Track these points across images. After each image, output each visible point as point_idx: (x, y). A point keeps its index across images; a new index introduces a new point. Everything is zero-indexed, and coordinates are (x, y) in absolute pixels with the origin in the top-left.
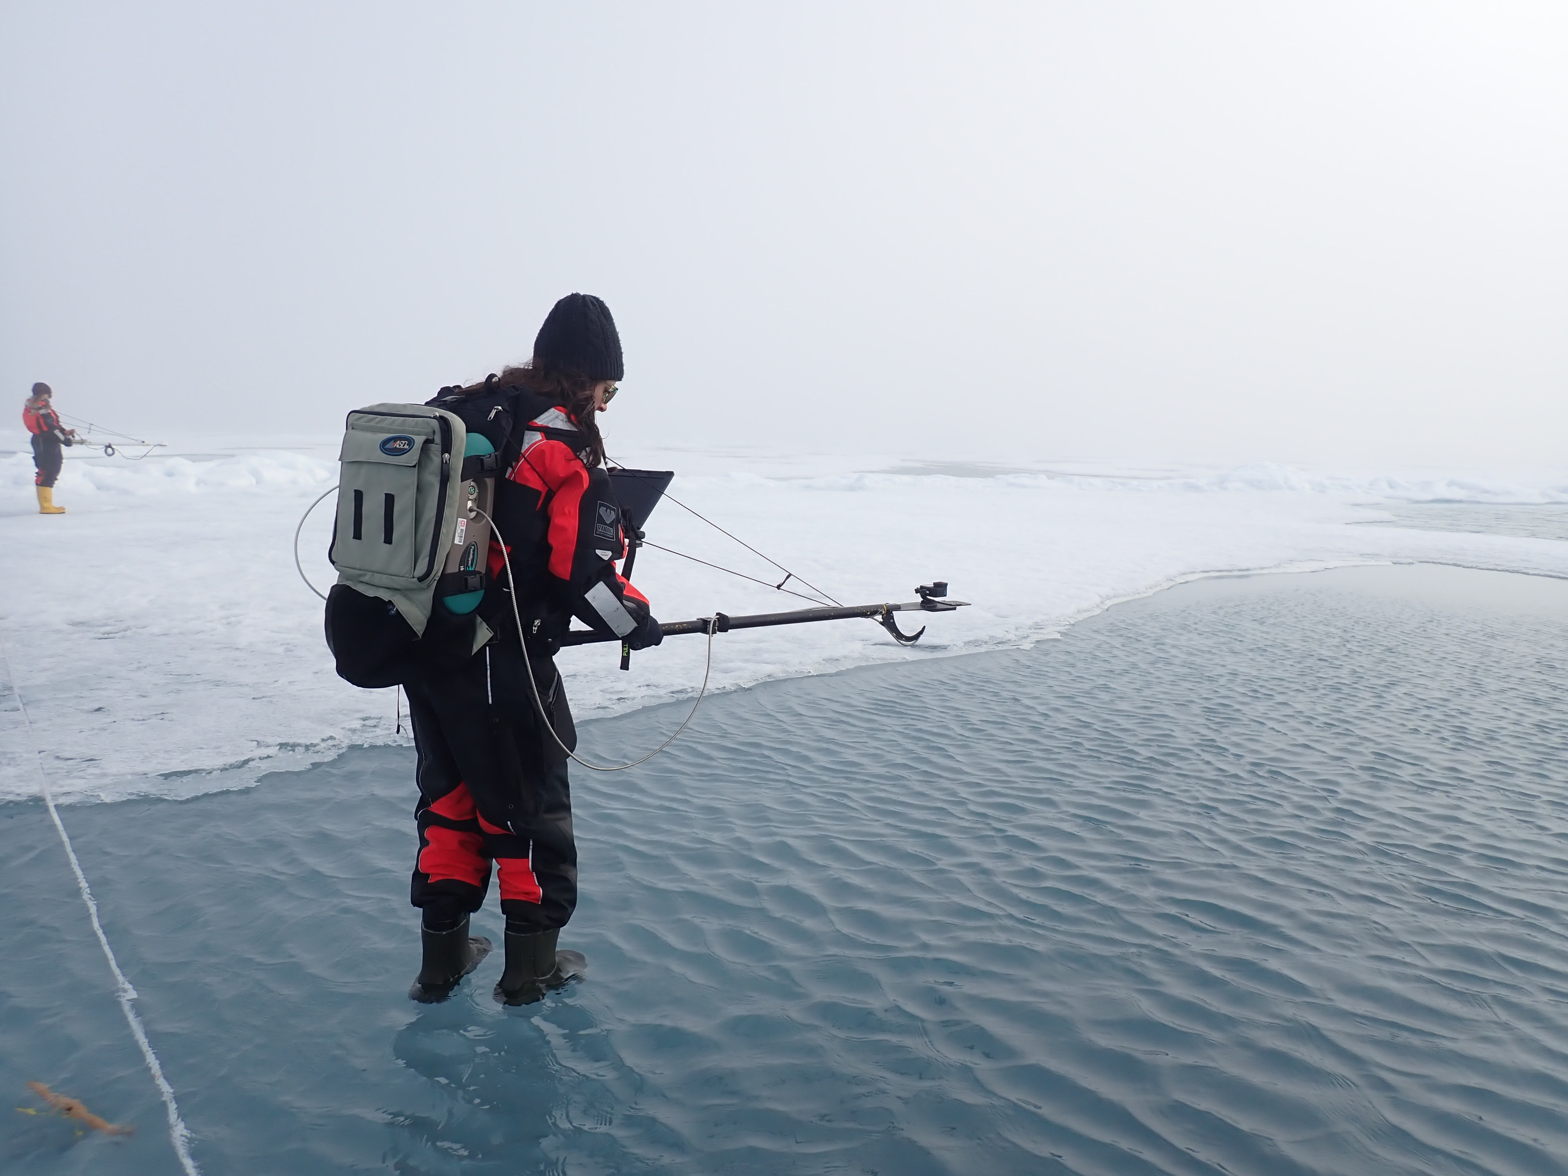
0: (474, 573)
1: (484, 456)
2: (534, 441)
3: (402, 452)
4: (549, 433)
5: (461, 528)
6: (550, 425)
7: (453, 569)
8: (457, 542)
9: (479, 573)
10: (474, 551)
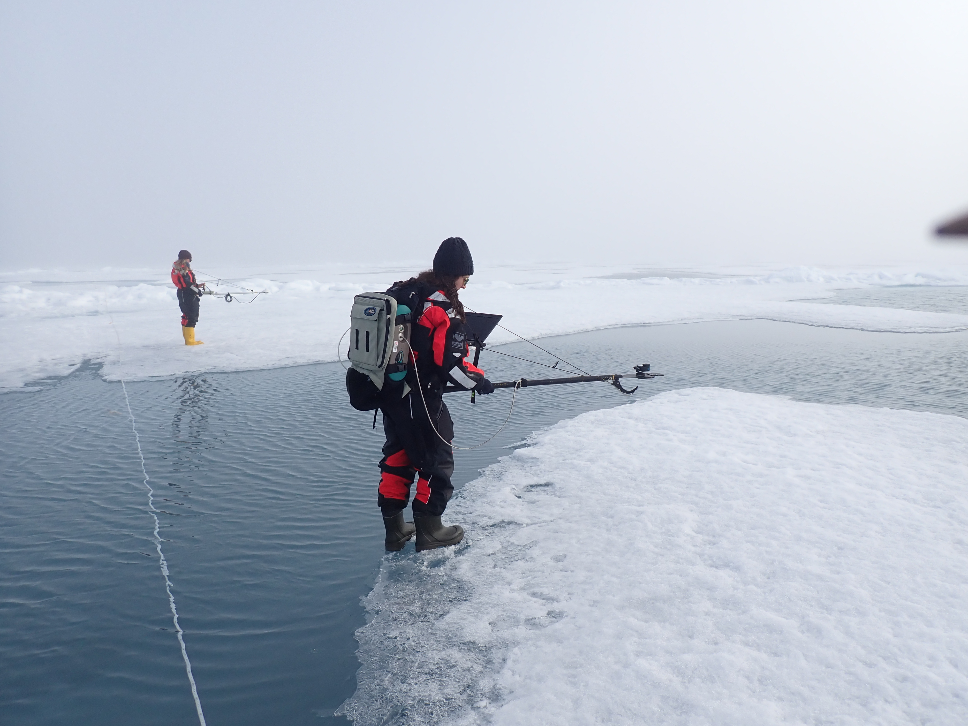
0: (402, 364)
1: (405, 314)
2: (428, 307)
3: (371, 314)
4: (435, 303)
5: (396, 345)
6: (435, 299)
7: (393, 362)
8: (394, 351)
9: (404, 363)
10: (402, 355)
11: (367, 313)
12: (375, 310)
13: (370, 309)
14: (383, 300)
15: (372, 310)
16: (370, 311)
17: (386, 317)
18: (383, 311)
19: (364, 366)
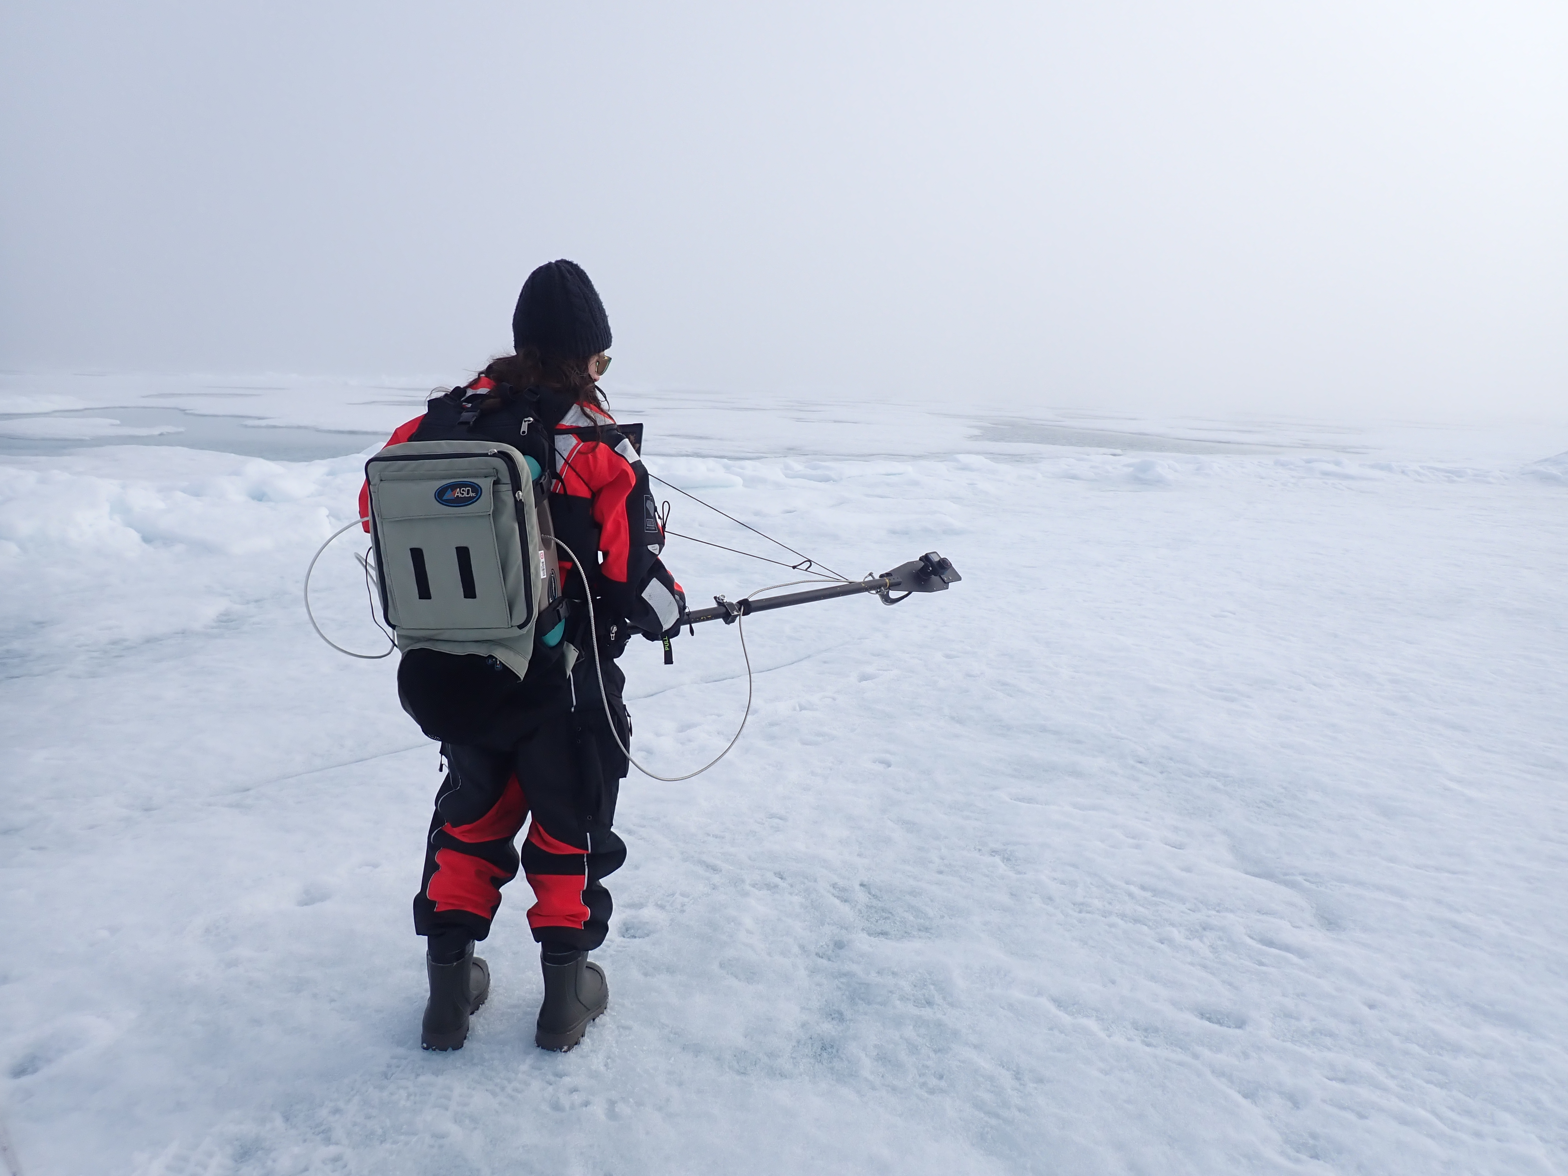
2: (572, 447)
3: (466, 501)
4: (581, 433)
5: (542, 561)
6: (578, 425)
7: (545, 603)
8: (542, 576)
10: (554, 580)
11: (446, 501)
12: (477, 489)
13: (453, 487)
14: (486, 455)
15: (463, 490)
16: (457, 493)
17: (513, 499)
18: (499, 484)
19: (460, 635)
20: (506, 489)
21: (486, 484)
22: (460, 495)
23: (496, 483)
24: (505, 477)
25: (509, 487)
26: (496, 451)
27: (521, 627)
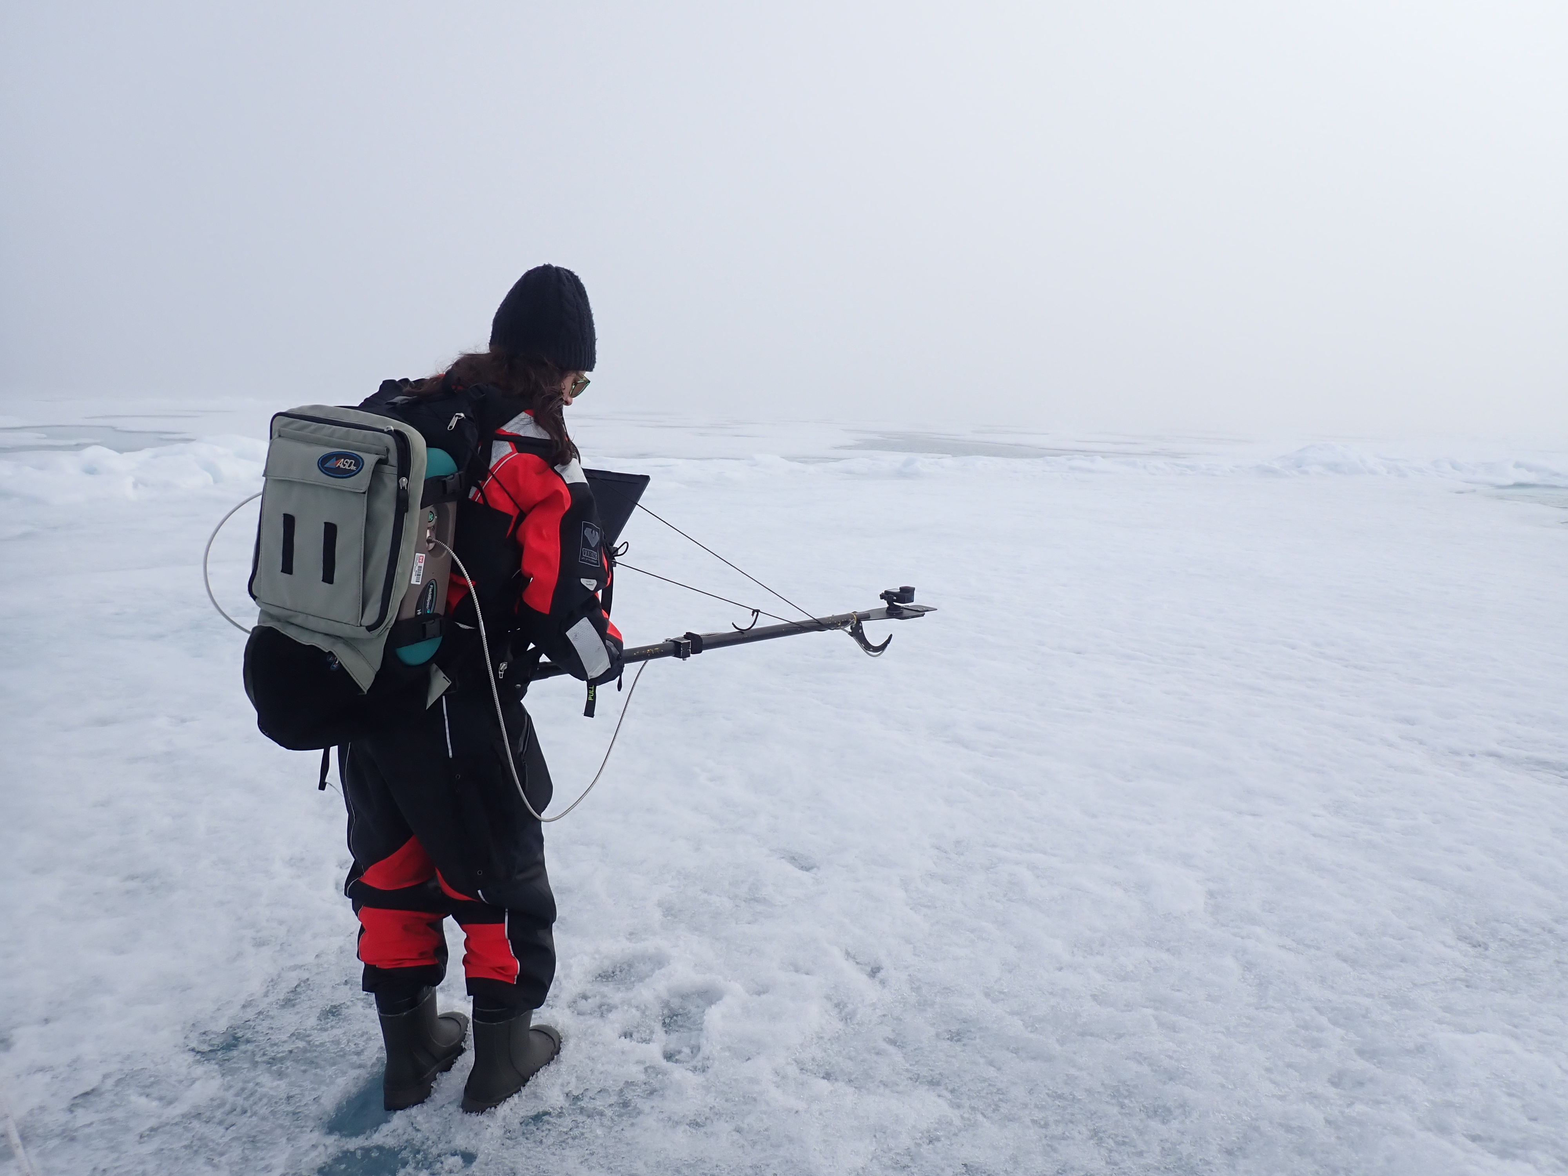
0: (434, 616)
1: (446, 476)
2: (503, 455)
3: (345, 474)
4: (519, 442)
5: (419, 564)
6: (522, 433)
7: (409, 613)
8: (413, 582)
9: (438, 615)
10: (433, 590)
11: (327, 469)
12: (359, 463)
13: (338, 456)
14: (382, 431)
15: (347, 462)
16: (341, 463)
17: (396, 484)
18: (386, 464)
19: (312, 623)
20: (391, 471)
21: (370, 460)
22: (342, 466)
23: (381, 462)
24: (393, 458)
25: (395, 470)
26: (392, 428)
27: (370, 628)
